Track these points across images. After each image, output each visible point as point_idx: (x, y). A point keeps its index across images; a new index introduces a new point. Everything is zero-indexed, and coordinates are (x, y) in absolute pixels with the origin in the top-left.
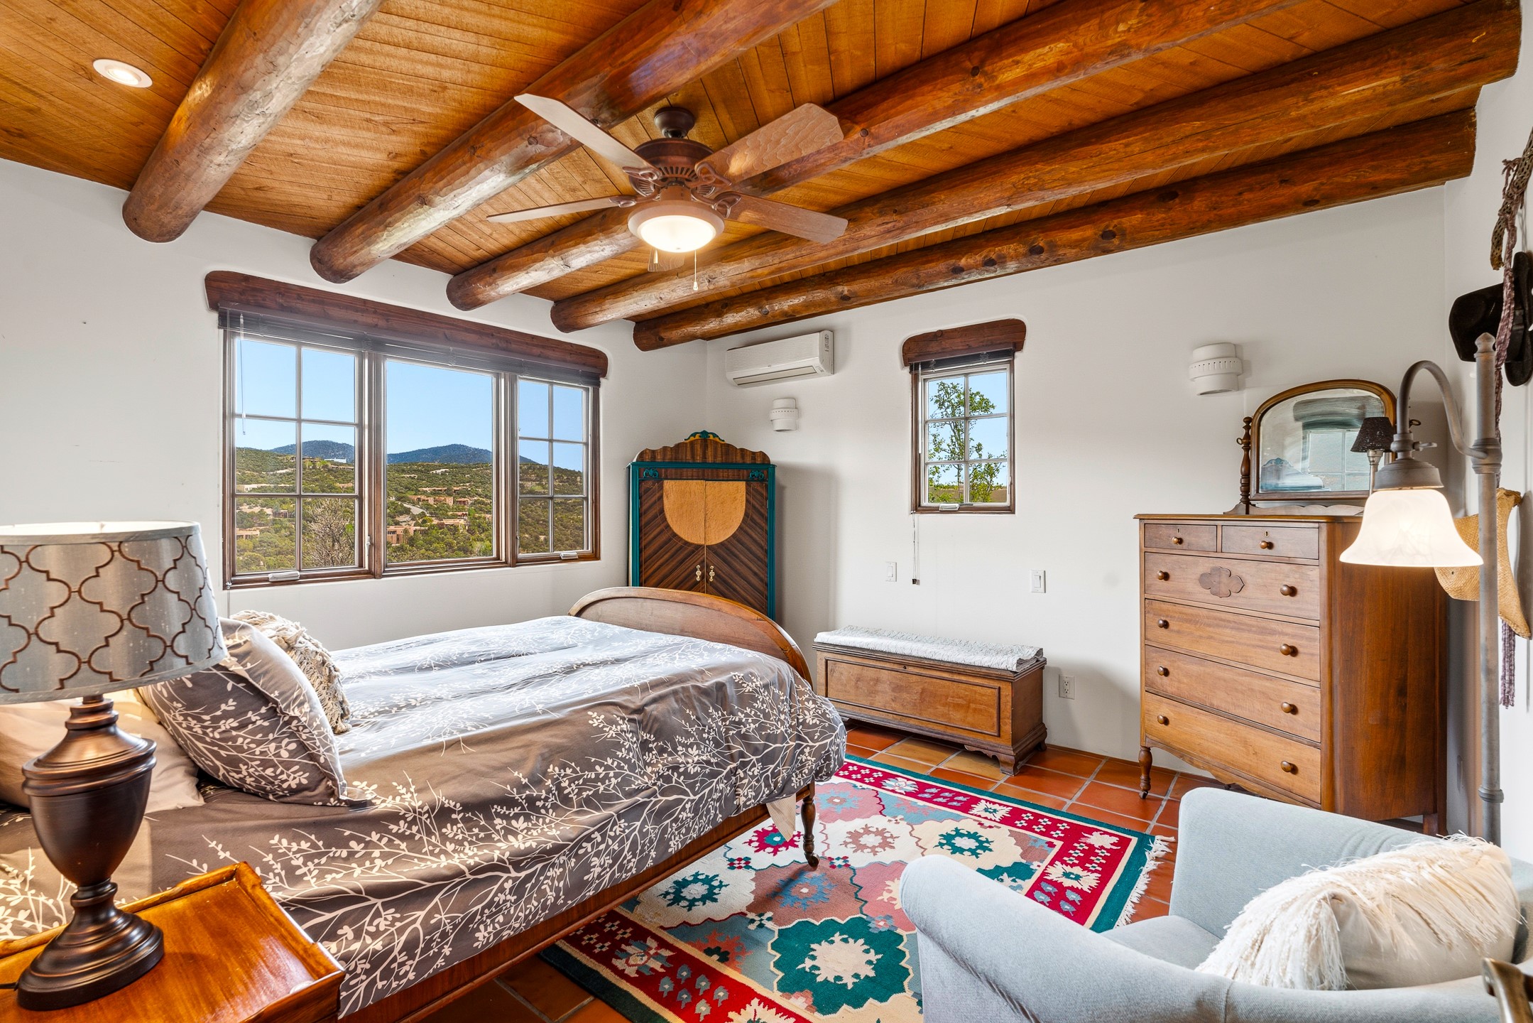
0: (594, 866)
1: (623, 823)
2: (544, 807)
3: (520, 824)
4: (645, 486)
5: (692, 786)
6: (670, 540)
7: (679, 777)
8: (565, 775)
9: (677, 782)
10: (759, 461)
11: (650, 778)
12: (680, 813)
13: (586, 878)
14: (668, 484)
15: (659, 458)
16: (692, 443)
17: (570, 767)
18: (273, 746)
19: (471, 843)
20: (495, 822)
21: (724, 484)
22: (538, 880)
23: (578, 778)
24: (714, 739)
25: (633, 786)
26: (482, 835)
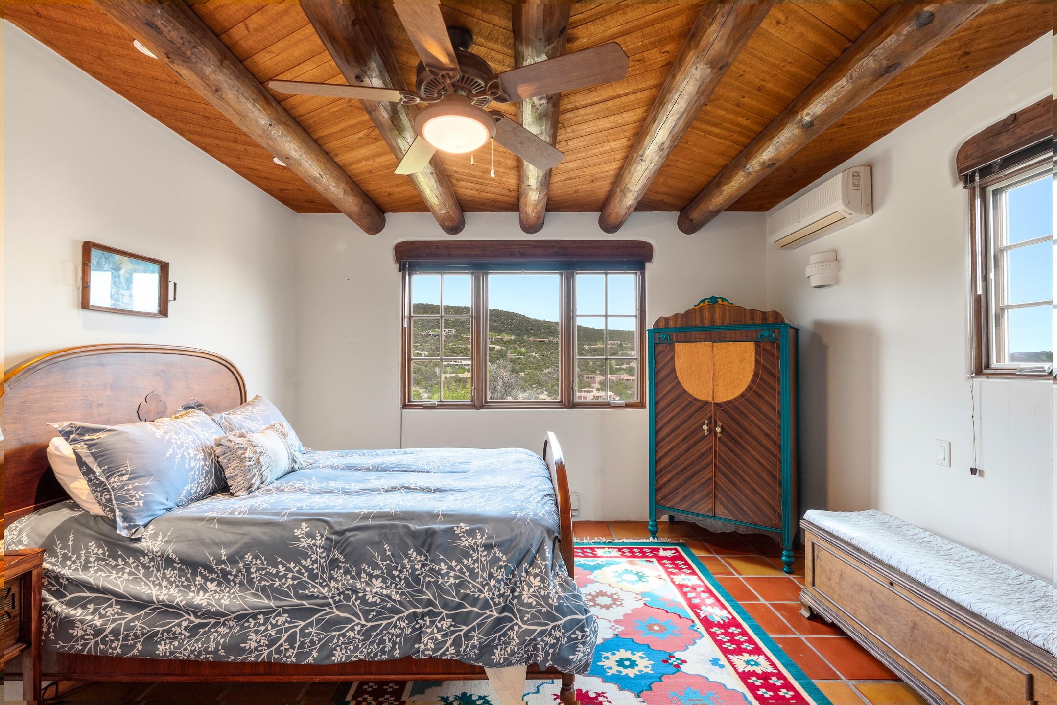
0: (251, 640)
1: (285, 617)
2: (233, 580)
3: (212, 586)
4: (659, 348)
5: (366, 613)
6: (681, 395)
7: (356, 600)
8: (256, 564)
9: (353, 603)
10: (771, 320)
11: (330, 590)
12: (348, 631)
13: (242, 645)
14: (678, 347)
15: (672, 324)
16: (701, 309)
17: (261, 559)
18: (99, 494)
19: (177, 586)
20: (197, 578)
21: (732, 345)
22: (209, 629)
23: (263, 569)
24: (406, 578)
25: (307, 592)
26: (185, 583)
